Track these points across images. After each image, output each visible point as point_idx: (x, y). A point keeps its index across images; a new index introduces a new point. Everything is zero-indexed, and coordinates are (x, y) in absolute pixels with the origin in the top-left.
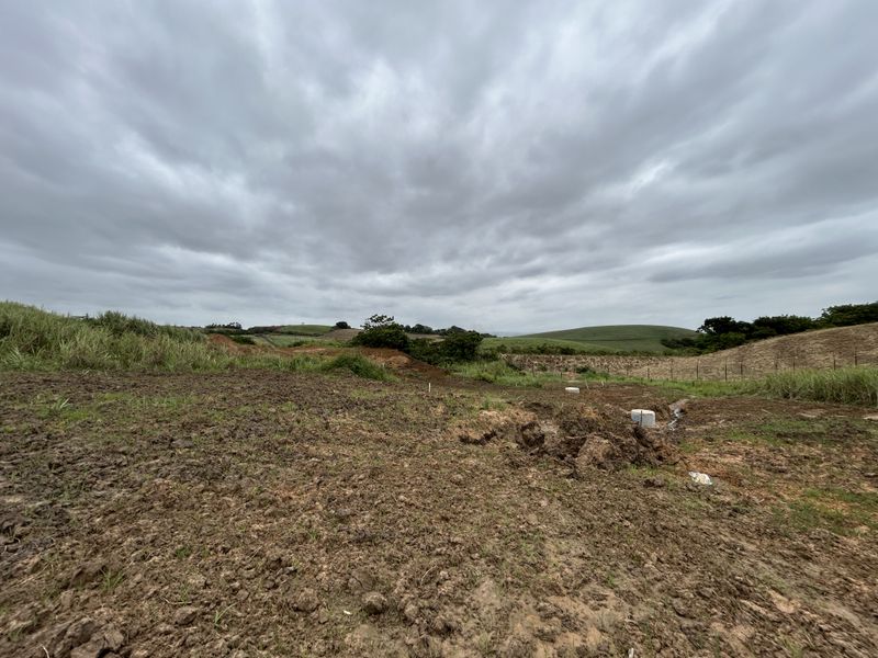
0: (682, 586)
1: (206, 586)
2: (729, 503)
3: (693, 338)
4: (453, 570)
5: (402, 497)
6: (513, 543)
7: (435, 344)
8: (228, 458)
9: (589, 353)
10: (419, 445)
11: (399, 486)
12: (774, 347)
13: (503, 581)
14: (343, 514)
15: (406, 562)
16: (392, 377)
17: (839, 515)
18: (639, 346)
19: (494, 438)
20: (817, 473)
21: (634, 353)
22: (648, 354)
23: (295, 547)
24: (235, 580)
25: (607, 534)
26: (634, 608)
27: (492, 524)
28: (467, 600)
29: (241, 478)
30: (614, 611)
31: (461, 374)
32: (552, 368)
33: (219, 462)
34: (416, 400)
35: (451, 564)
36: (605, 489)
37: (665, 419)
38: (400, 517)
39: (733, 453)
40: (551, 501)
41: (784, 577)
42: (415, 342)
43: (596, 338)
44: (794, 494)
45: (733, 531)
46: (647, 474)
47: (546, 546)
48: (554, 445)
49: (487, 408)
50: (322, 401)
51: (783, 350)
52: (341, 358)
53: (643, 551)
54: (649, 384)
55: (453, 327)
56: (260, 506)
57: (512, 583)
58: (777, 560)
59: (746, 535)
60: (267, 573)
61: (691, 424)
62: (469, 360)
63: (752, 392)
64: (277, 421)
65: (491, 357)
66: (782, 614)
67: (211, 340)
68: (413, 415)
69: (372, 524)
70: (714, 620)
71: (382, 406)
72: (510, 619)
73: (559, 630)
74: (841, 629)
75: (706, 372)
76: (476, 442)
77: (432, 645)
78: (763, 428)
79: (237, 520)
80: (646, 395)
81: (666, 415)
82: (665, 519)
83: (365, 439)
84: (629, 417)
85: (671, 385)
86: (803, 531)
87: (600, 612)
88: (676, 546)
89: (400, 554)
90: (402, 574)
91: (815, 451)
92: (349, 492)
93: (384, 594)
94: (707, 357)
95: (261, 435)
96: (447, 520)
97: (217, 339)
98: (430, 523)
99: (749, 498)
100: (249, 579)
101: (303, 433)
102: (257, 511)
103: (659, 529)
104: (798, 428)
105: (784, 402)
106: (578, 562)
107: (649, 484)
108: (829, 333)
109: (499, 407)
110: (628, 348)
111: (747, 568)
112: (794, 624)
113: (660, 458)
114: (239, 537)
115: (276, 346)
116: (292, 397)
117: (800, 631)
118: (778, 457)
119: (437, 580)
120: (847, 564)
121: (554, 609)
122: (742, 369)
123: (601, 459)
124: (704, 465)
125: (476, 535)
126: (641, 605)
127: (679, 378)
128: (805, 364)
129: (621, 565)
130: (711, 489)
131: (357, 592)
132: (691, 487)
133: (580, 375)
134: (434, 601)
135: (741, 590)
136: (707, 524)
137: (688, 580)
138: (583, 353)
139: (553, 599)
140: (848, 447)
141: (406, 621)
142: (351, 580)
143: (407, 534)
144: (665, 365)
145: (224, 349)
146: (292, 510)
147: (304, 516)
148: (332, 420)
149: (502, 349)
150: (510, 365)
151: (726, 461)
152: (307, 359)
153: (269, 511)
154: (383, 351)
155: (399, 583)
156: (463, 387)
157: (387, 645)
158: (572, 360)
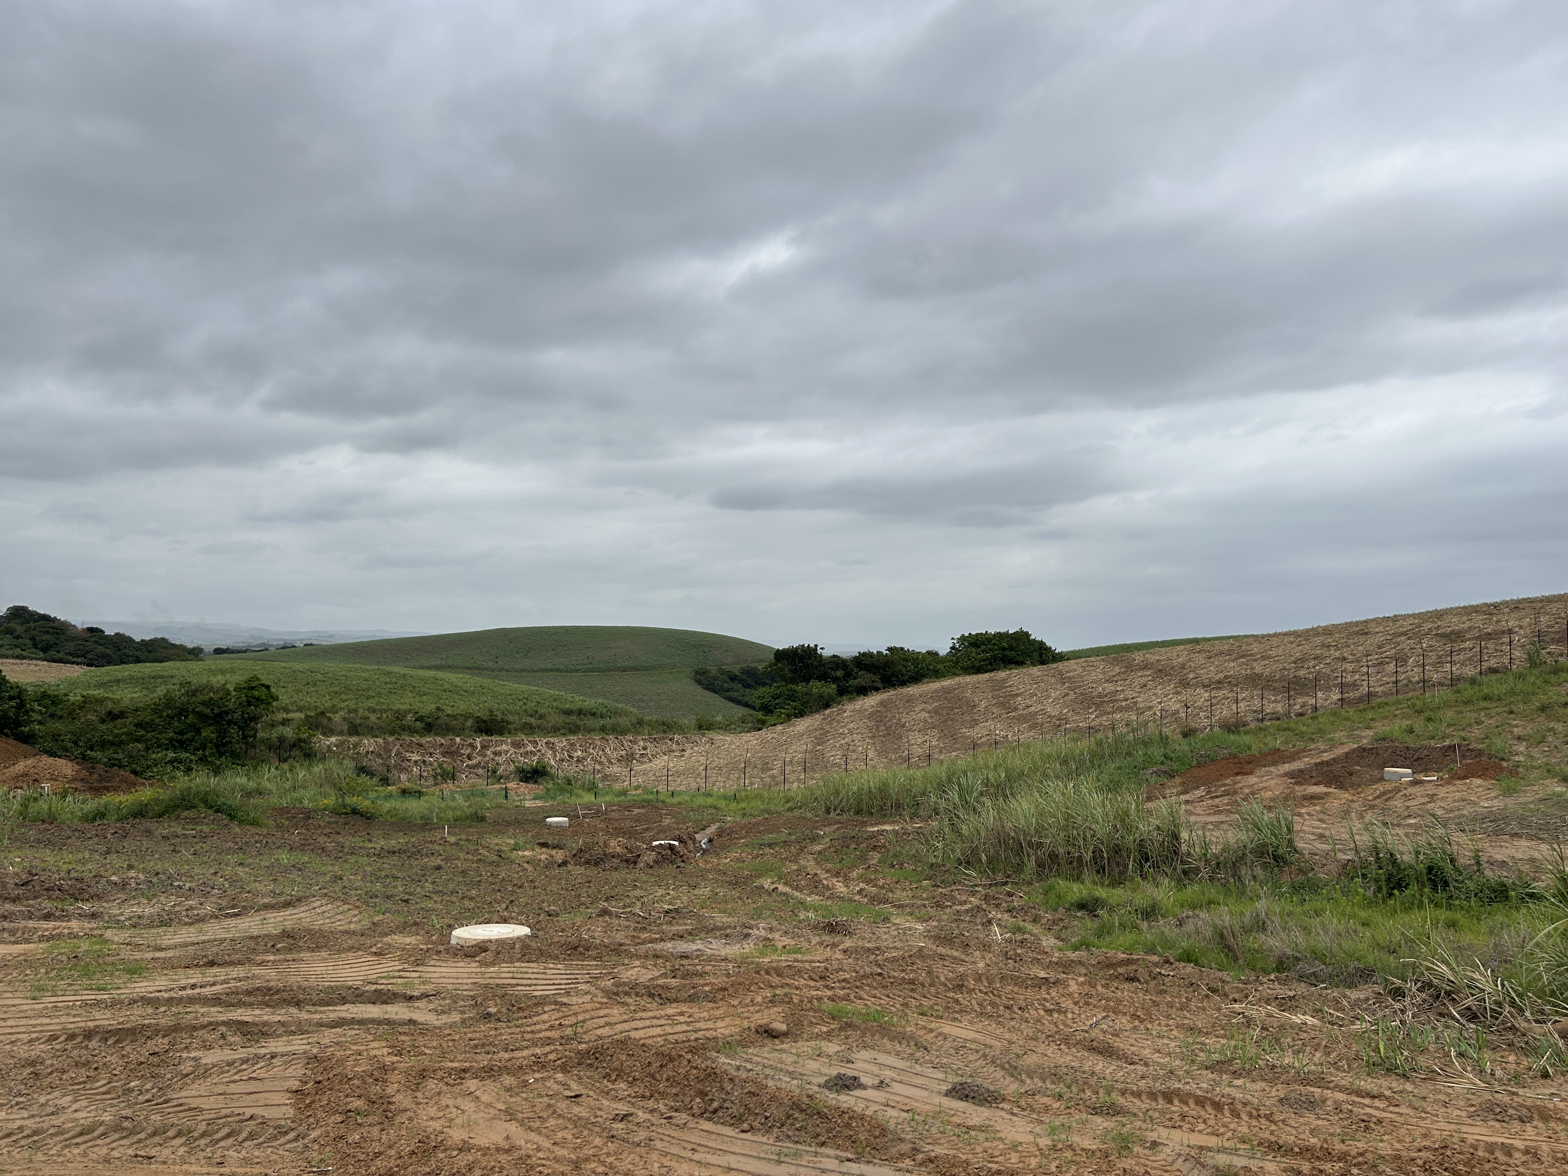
9: (539, 729)
12: (872, 715)
21: (637, 726)
51: (880, 721)
54: (669, 800)
65: (293, 747)
80: (666, 822)
81: (691, 846)
127: (718, 784)
133: (538, 789)
138: (528, 730)
149: (319, 724)
158: (504, 747)
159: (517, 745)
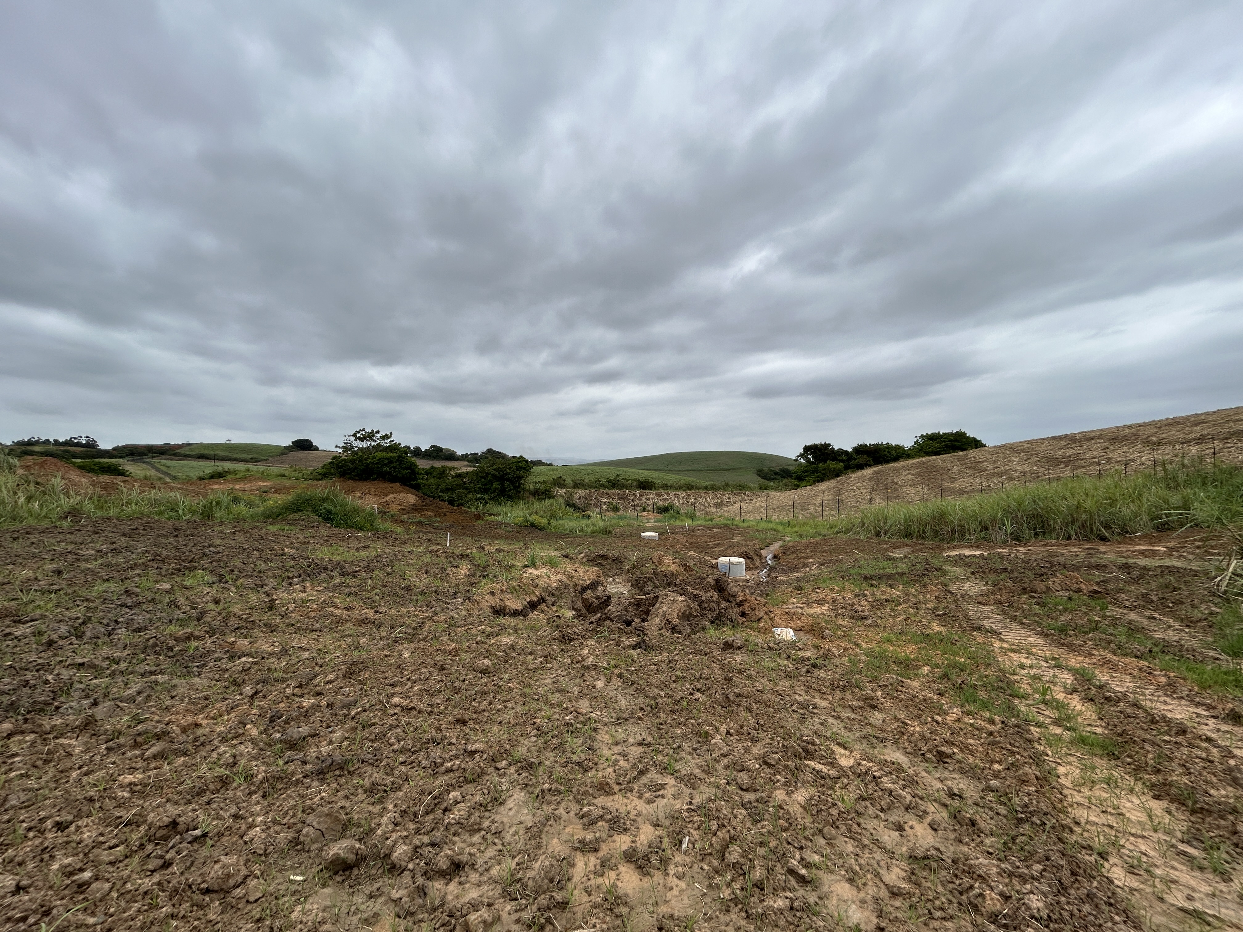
0: (750, 757)
1: (19, 889)
2: (808, 659)
3: (790, 468)
4: (470, 788)
5: (396, 700)
6: (555, 741)
7: (459, 476)
8: (66, 674)
9: (672, 487)
10: (428, 624)
11: (393, 685)
12: (870, 479)
13: (537, 791)
14: (296, 736)
15: (399, 789)
16: (389, 525)
17: (908, 659)
18: (733, 478)
19: (543, 606)
20: (895, 617)
21: (726, 486)
22: (741, 488)
23: (205, 799)
24: (81, 870)
25: (673, 712)
26: (694, 792)
27: (529, 718)
28: (486, 824)
29: (95, 704)
30: (672, 801)
31: (499, 519)
32: (626, 508)
33: (47, 682)
34: (427, 559)
35: (467, 781)
36: (676, 658)
37: (757, 568)
38: (391, 727)
39: (820, 602)
40: (609, 681)
41: (850, 730)
42: (428, 472)
43: (681, 468)
44: (871, 641)
45: (808, 688)
46: (728, 634)
47: (599, 737)
48: (619, 608)
49: (534, 565)
50: (263, 566)
51: (878, 482)
52: (299, 497)
53: (711, 725)
54: (741, 525)
55: (490, 451)
56: (136, 745)
57: (550, 790)
58: (846, 714)
59: (819, 691)
60: (150, 847)
61: (784, 572)
62: (510, 498)
63: (847, 531)
64: (173, 604)
65: (542, 494)
66: (842, 768)
67: (27, 468)
68: (419, 581)
69: (346, 743)
70: (776, 788)
71: (369, 569)
72: (543, 836)
73: (604, 836)
74: (891, 773)
75: (803, 509)
76: (515, 614)
77: (431, 893)
78: (852, 571)
79: (85, 774)
80: (737, 539)
81: (758, 563)
82: (741, 685)
83: (339, 621)
84: (715, 567)
85: (764, 525)
86: (874, 680)
87: (655, 804)
88: (749, 714)
89: (389, 780)
90: (391, 807)
91: (896, 593)
92: (307, 702)
93: (360, 840)
94: (805, 491)
95: (139, 630)
96: (464, 722)
97: (42, 465)
98: (438, 729)
99: (829, 650)
100: (112, 863)
101: (225, 621)
102: (129, 754)
103: (732, 697)
104: (883, 568)
105: (875, 541)
106: (635, 751)
107: (728, 646)
108: (920, 463)
109: (552, 563)
110: (719, 480)
111: (817, 726)
112: (852, 777)
113: (743, 614)
114: (91, 800)
115: (175, 478)
116: (205, 562)
117: (856, 783)
118: (862, 603)
119: (445, 805)
120: (907, 707)
121: (600, 812)
122: (838, 505)
123: (676, 621)
124: (789, 617)
125: (505, 736)
126: (703, 788)
127: (775, 517)
128: (897, 498)
129: (686, 746)
130: (792, 645)
131: (315, 846)
132: (771, 645)
133: (660, 517)
134: (438, 835)
135: (806, 751)
136: (784, 685)
137: (757, 750)
138: (665, 487)
139: (601, 800)
140: (925, 586)
141: (395, 870)
142: (305, 831)
143: (401, 751)
144: (759, 501)
145: (57, 482)
146: (200, 744)
147: (222, 749)
148: (281, 595)
149: (559, 483)
150: (569, 504)
151: (812, 611)
152: (236, 500)
153: (154, 750)
154: (373, 486)
155: (385, 820)
156: (499, 537)
157: (363, 907)
158: (652, 496)
159: (658, 495)
